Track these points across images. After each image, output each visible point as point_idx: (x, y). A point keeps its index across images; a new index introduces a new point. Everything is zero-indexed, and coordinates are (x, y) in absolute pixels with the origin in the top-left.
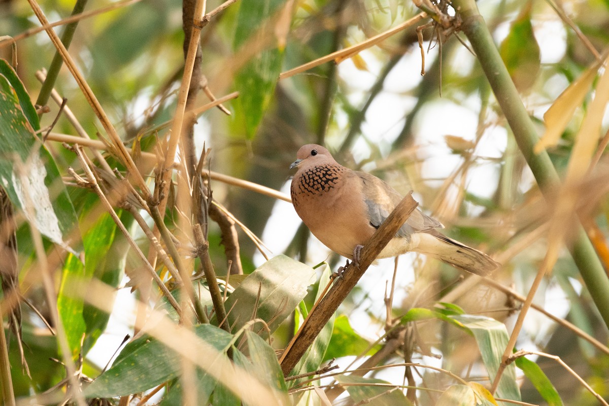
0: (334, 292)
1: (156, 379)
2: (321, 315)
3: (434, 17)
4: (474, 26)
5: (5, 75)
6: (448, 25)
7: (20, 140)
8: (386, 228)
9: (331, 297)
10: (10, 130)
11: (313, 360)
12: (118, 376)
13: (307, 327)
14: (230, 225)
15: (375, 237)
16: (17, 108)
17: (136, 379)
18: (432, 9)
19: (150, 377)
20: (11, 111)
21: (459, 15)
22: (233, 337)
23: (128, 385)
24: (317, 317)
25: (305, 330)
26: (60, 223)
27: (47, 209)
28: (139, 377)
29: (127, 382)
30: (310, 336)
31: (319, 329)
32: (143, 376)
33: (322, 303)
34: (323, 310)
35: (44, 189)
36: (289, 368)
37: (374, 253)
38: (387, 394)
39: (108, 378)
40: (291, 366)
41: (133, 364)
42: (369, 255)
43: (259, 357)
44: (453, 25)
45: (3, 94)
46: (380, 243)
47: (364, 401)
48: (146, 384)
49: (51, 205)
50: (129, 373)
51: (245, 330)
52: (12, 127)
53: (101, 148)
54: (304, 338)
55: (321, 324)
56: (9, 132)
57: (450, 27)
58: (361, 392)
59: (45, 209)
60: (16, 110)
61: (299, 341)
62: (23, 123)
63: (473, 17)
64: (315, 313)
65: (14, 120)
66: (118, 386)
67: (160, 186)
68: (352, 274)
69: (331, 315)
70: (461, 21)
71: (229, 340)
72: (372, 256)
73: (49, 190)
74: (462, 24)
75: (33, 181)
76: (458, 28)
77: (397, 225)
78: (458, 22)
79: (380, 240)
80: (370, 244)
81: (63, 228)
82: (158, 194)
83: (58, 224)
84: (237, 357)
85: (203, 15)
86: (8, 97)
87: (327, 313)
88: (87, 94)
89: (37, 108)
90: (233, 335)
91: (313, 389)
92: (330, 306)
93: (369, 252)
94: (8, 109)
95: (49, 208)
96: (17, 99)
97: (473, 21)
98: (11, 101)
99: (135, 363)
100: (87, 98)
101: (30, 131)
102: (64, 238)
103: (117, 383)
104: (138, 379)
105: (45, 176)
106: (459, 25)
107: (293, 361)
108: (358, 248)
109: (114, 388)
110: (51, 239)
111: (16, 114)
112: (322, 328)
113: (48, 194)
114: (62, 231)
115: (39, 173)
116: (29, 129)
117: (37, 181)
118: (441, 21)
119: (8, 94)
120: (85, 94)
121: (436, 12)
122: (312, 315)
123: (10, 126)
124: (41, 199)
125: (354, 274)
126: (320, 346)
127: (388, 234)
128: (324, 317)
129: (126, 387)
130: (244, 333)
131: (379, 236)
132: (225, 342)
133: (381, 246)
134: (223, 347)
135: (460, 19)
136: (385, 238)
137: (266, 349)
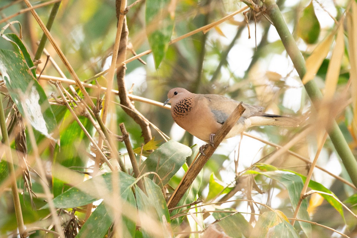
0: (200, 160)
1: (90, 200)
2: (193, 173)
3: (251, 6)
4: (273, 11)
5: (16, 43)
6: (258, 10)
7: (25, 80)
9: (198, 162)
10: (19, 74)
11: (190, 198)
12: (69, 197)
13: (185, 180)
14: (146, 125)
15: (222, 128)
16: (24, 62)
17: (78, 199)
18: (249, 2)
19: (86, 198)
20: (20, 64)
21: (265, 5)
22: (136, 180)
23: (74, 202)
24: (191, 174)
25: (185, 181)
26: (47, 124)
27: (40, 117)
28: (80, 198)
29: (73, 200)
30: (187, 184)
31: (192, 180)
32: (83, 198)
33: (194, 165)
34: (194, 170)
35: (38, 107)
36: (176, 203)
37: (221, 137)
38: (231, 216)
39: (62, 198)
40: (177, 201)
42: (219, 138)
43: (151, 191)
44: (261, 10)
45: (16, 54)
46: (225, 131)
47: (218, 220)
48: (84, 202)
49: (42, 115)
50: (75, 195)
51: (143, 176)
52: (21, 72)
53: (73, 84)
54: (184, 186)
55: (193, 177)
56: (19, 75)
57: (260, 11)
58: (220, 216)
59: (39, 117)
60: (23, 63)
61: (181, 187)
62: (27, 70)
63: (272, 5)
65: (22, 69)
66: (68, 202)
67: (100, 101)
68: (210, 149)
69: (198, 172)
70: (266, 8)
71: (133, 181)
72: (220, 139)
73: (41, 106)
74: (266, 9)
75: (32, 102)
76: (264, 12)
77: (234, 121)
78: (264, 8)
79: (225, 130)
80: (219, 132)
81: (48, 127)
82: (99, 106)
83: (46, 125)
84: (137, 190)
85: (125, 7)
86: (19, 56)
87: (196, 171)
88: (58, 51)
89: (34, 61)
90: (135, 179)
91: (190, 214)
92: (198, 167)
93: (219, 137)
94: (19, 62)
95: (41, 117)
96: (23, 56)
97: (272, 8)
98: (20, 58)
100: (58, 53)
101: (31, 75)
102: (49, 132)
103: (67, 201)
104: (79, 199)
105: (39, 99)
106: (265, 10)
107: (178, 199)
108: (212, 136)
109: (65, 203)
110: (42, 133)
111: (23, 65)
112: (194, 179)
113: (40, 109)
114: (48, 128)
115: (36, 98)
116: (30, 74)
117: (35, 102)
118: (255, 8)
119: (19, 54)
120: (57, 51)
121: (252, 4)
122: (188, 172)
123: (19, 72)
124: (36, 111)
125: (211, 149)
126: (194, 191)
128: (195, 174)
129: (73, 203)
130: (143, 178)
131: (224, 128)
132: (131, 182)
133: (225, 133)
134: (129, 185)
135: (265, 7)
136: (228, 128)
137: (156, 187)
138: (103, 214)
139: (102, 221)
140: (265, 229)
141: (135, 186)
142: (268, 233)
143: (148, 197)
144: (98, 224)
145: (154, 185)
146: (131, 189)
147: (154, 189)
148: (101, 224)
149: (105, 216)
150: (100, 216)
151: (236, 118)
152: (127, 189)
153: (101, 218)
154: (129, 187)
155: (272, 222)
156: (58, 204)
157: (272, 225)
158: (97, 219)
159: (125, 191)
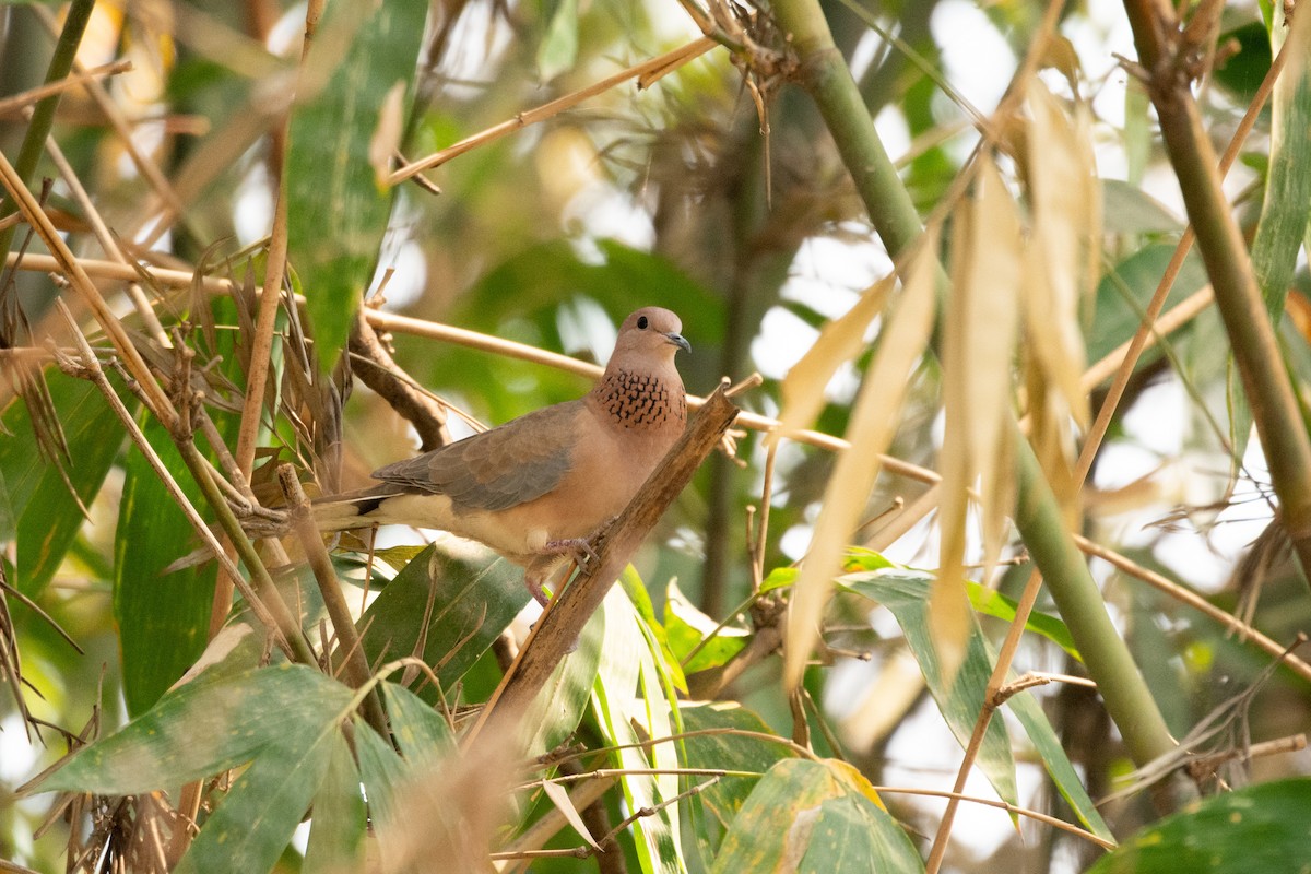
0: (577, 590)
4: (822, 72)
6: (769, 69)
8: (676, 461)
9: (572, 600)
12: (122, 753)
13: (526, 662)
15: (655, 479)
17: (156, 764)
18: (738, 40)
21: (793, 50)
22: (355, 695)
24: (546, 642)
25: (523, 668)
28: (163, 759)
29: (137, 766)
32: (171, 758)
33: (555, 612)
37: (653, 512)
39: (101, 756)
41: (152, 732)
42: (645, 514)
43: (413, 732)
44: (779, 70)
46: (665, 490)
50: (145, 748)
51: (379, 681)
55: (554, 654)
63: (821, 52)
64: (541, 633)
67: (190, 403)
70: (797, 61)
71: (346, 701)
72: (649, 517)
74: (799, 67)
76: (790, 75)
77: (697, 453)
78: (789, 64)
79: (666, 485)
80: (646, 493)
82: (188, 417)
84: (363, 737)
90: (353, 692)
92: (572, 618)
93: (644, 510)
97: (819, 61)
99: (156, 730)
103: (118, 768)
104: (160, 762)
106: (793, 69)
118: (756, 62)
122: (536, 636)
126: (572, 694)
127: (680, 473)
130: (378, 686)
131: (662, 476)
132: (340, 704)
133: (668, 497)
134: (333, 715)
135: (796, 58)
136: (676, 480)
137: (428, 717)
138: (248, 820)
139: (247, 848)
140: (783, 810)
141: (353, 721)
142: (795, 826)
143: (400, 754)
144: (233, 858)
145: (422, 710)
146: (339, 731)
147: (423, 724)
148: (244, 858)
149: (254, 827)
150: (236, 830)
151: (705, 443)
152: (327, 731)
153: (242, 834)
154: (331, 725)
155: (812, 792)
156: (87, 777)
157: (811, 800)
158: (226, 840)
159: (319, 739)
